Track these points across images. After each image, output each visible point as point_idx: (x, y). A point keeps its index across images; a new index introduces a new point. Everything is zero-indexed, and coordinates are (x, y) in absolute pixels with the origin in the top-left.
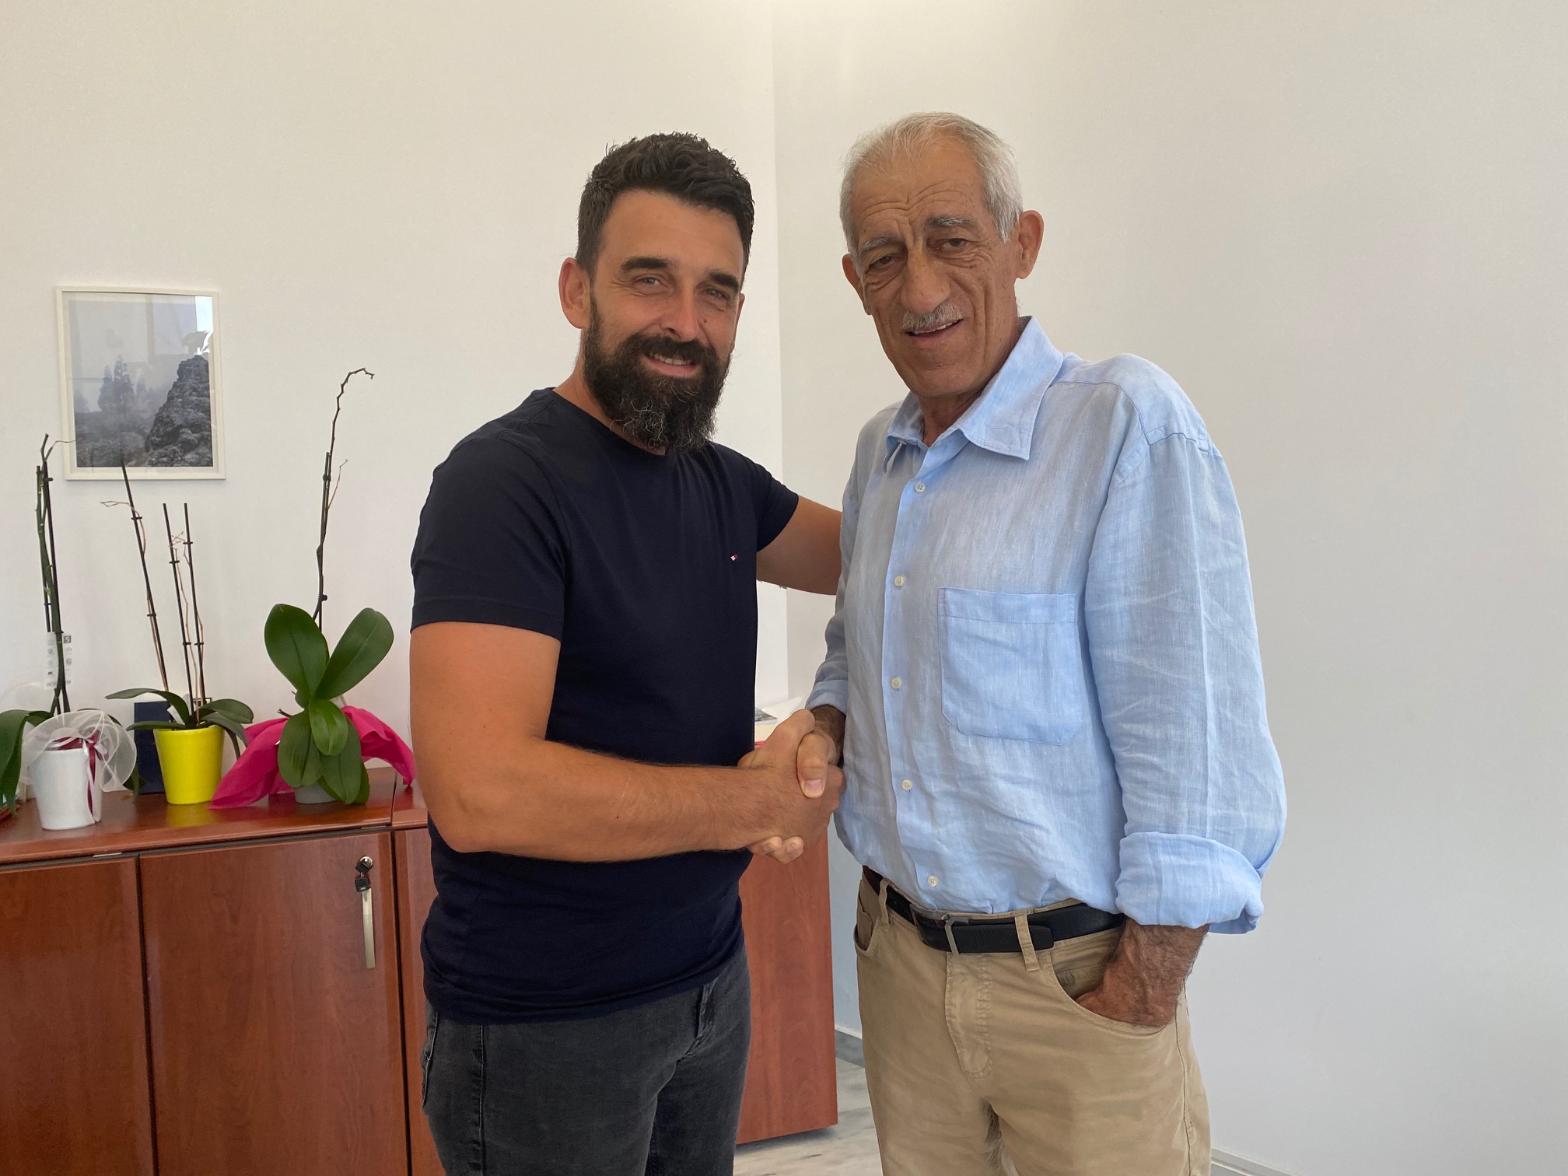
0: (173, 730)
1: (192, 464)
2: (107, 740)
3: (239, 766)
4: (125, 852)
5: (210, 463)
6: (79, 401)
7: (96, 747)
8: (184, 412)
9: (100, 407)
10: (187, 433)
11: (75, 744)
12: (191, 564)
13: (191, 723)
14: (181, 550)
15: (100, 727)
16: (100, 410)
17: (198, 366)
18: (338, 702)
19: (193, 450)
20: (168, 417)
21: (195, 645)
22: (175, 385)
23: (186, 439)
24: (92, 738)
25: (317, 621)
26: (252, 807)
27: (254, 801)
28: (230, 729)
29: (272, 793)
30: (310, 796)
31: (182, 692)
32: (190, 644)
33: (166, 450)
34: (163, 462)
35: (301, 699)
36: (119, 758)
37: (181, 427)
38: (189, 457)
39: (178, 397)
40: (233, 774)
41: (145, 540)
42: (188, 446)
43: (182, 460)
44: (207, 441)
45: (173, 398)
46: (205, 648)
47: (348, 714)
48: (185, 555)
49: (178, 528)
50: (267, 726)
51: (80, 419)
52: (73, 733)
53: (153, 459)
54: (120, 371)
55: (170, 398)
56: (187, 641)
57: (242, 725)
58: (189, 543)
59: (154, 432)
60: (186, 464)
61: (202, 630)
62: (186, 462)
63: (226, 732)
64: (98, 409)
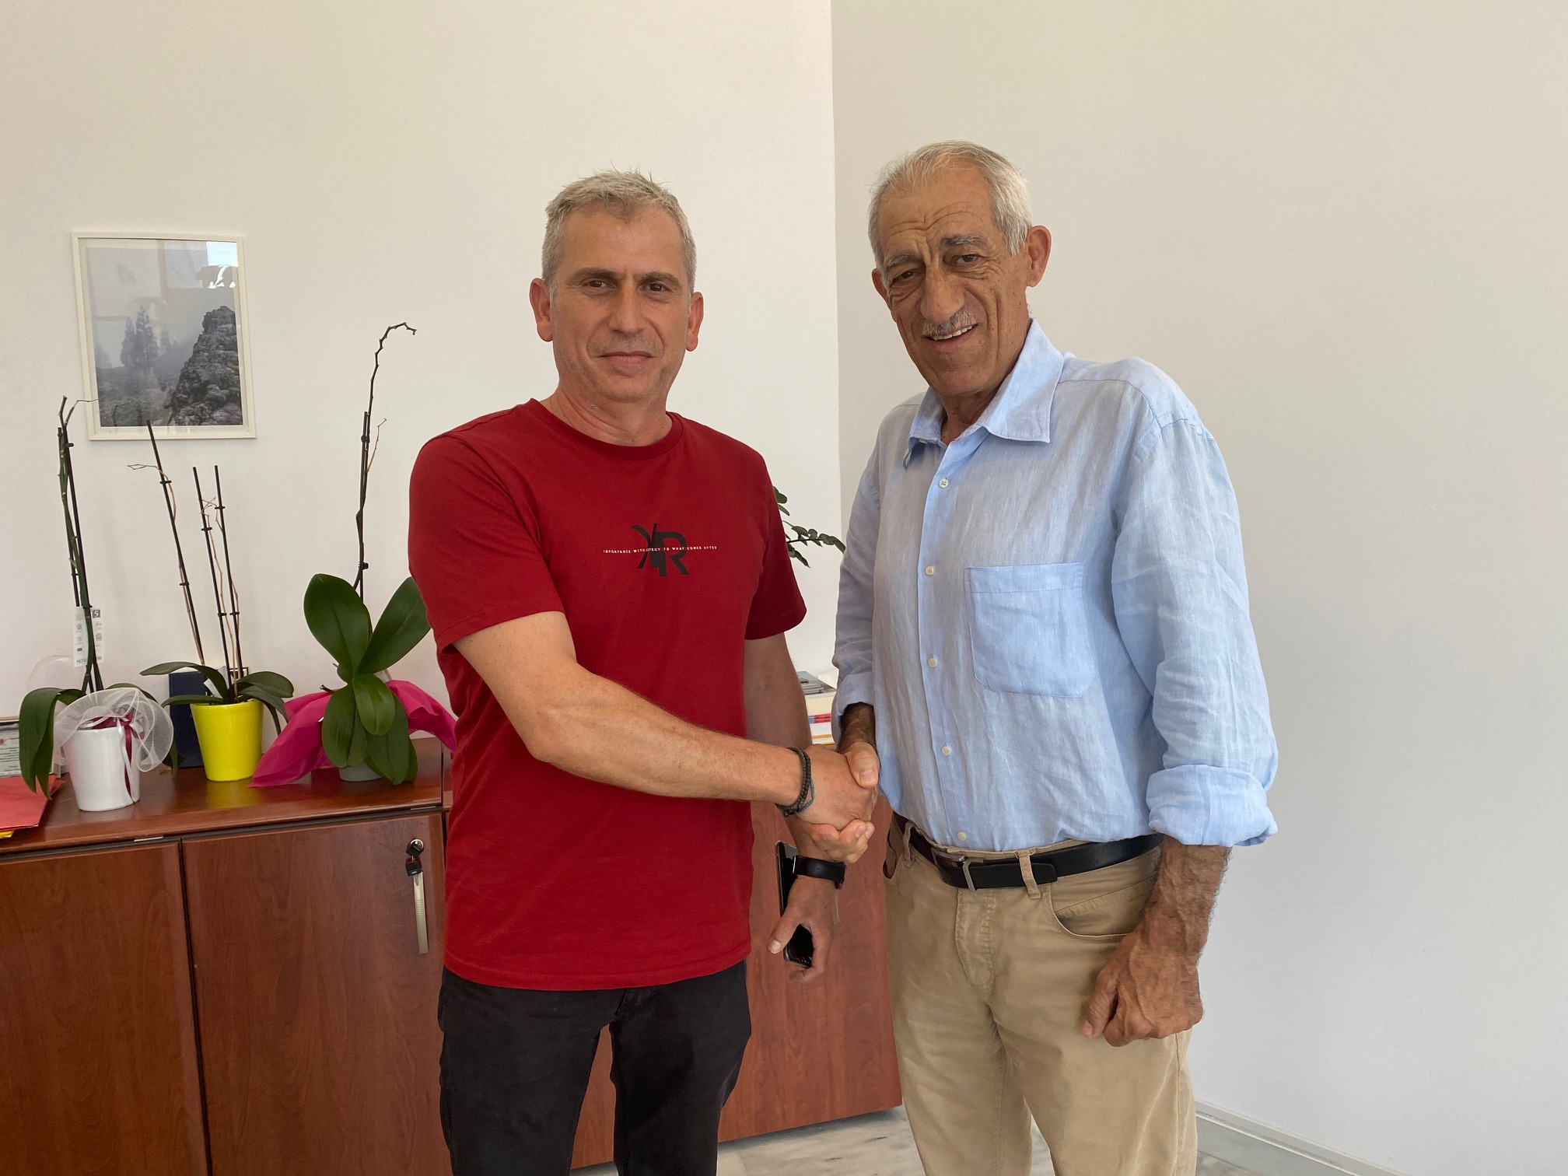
0: (211, 705)
1: (221, 423)
2: (143, 718)
3: (281, 743)
4: (166, 835)
5: (240, 422)
6: (99, 356)
7: (131, 725)
8: (210, 366)
9: (123, 363)
10: (215, 390)
11: (108, 723)
12: (223, 530)
13: (229, 697)
14: (212, 513)
15: (135, 705)
16: (123, 365)
18: (382, 676)
19: (221, 407)
20: (194, 372)
21: (230, 616)
22: (201, 339)
23: (213, 395)
24: (127, 717)
25: (358, 590)
26: (297, 785)
27: (297, 779)
28: (269, 702)
29: (315, 767)
30: (356, 773)
31: (216, 662)
32: (225, 614)
33: (194, 408)
34: (191, 421)
35: (343, 673)
36: (157, 735)
37: (208, 382)
38: (217, 414)
39: (204, 351)
40: (275, 750)
41: (174, 505)
42: (217, 404)
43: (211, 418)
44: (235, 398)
45: (198, 352)
47: (394, 689)
48: (217, 521)
49: (210, 493)
50: (304, 705)
52: (104, 711)
53: (180, 418)
54: (142, 324)
56: (223, 612)
57: (283, 699)
58: (221, 508)
60: (215, 422)
61: (237, 598)
62: (215, 420)
63: (265, 707)
64: (120, 364)
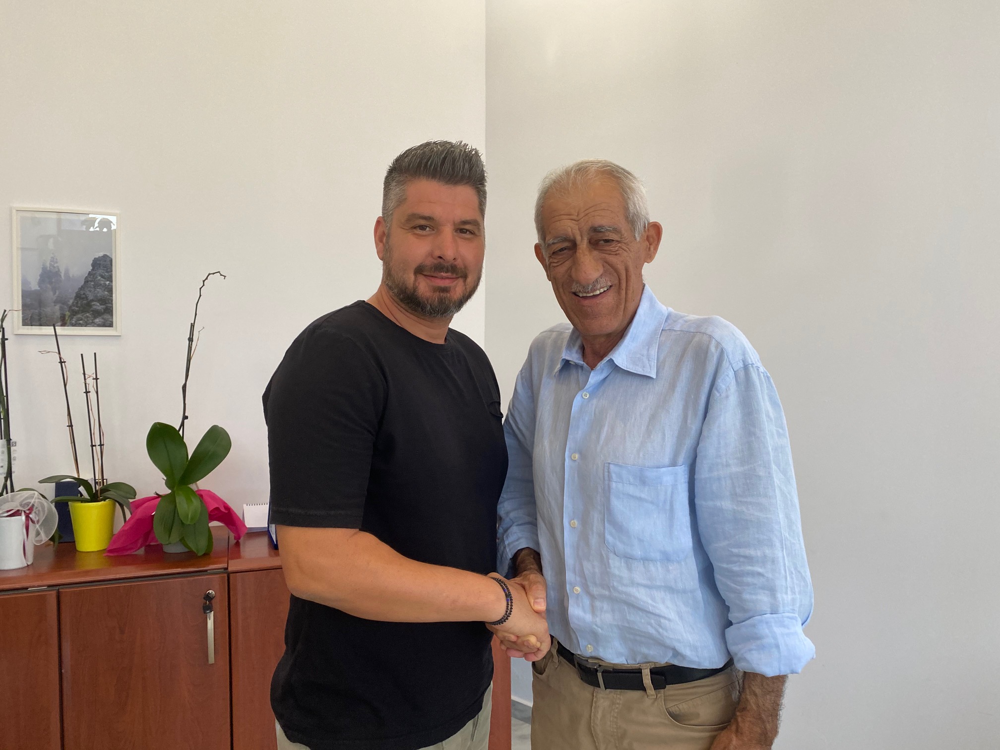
0: (82, 503)
1: (99, 326)
2: (39, 511)
3: (126, 528)
4: (49, 586)
5: (111, 325)
6: (25, 282)
7: (31, 516)
8: (95, 291)
9: (39, 287)
10: (97, 305)
11: (17, 513)
12: (97, 393)
13: (94, 498)
14: (90, 381)
15: (35, 502)
16: (39, 289)
17: (105, 261)
18: (193, 487)
19: (100, 316)
20: (84, 294)
21: (98, 446)
22: (90, 273)
23: (95, 309)
24: (29, 510)
25: (181, 432)
26: (136, 555)
27: (136, 551)
28: (119, 501)
29: (147, 544)
30: (173, 548)
31: (87, 475)
32: (95, 446)
33: (83, 316)
34: (80, 324)
35: (169, 484)
36: (46, 523)
37: (92, 301)
38: (97, 320)
39: (91, 281)
40: (122, 533)
41: (67, 377)
42: (97, 314)
43: (93, 322)
44: (109, 311)
45: (88, 282)
46: (105, 448)
47: (201, 495)
48: (93, 387)
49: (90, 371)
50: (144, 503)
51: (25, 294)
52: (15, 506)
53: (73, 322)
54: (53, 264)
55: (86, 281)
56: (94, 444)
57: (129, 500)
58: (97, 379)
59: (75, 304)
60: (95, 325)
61: (103, 436)
62: (95, 324)
63: (117, 504)
64: (37, 288)
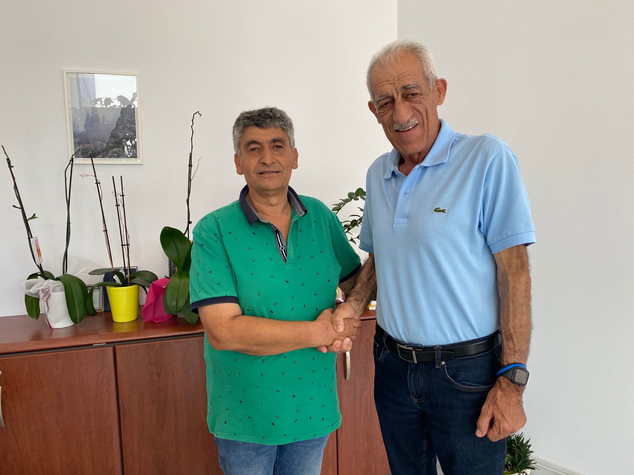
0: (115, 287)
1: (128, 157)
5: (136, 157)
6: (74, 126)
8: (123, 132)
9: (85, 129)
12: (124, 206)
13: (125, 283)
16: (85, 130)
17: (130, 110)
20: (116, 134)
22: (119, 119)
28: (143, 285)
32: (125, 245)
34: (114, 156)
39: (121, 124)
41: (102, 194)
43: (123, 155)
46: (130, 247)
48: (121, 201)
51: (76, 135)
53: (110, 154)
54: (94, 112)
55: (117, 125)
58: (123, 196)
59: (110, 141)
60: (125, 157)
61: (129, 238)
64: (84, 130)
